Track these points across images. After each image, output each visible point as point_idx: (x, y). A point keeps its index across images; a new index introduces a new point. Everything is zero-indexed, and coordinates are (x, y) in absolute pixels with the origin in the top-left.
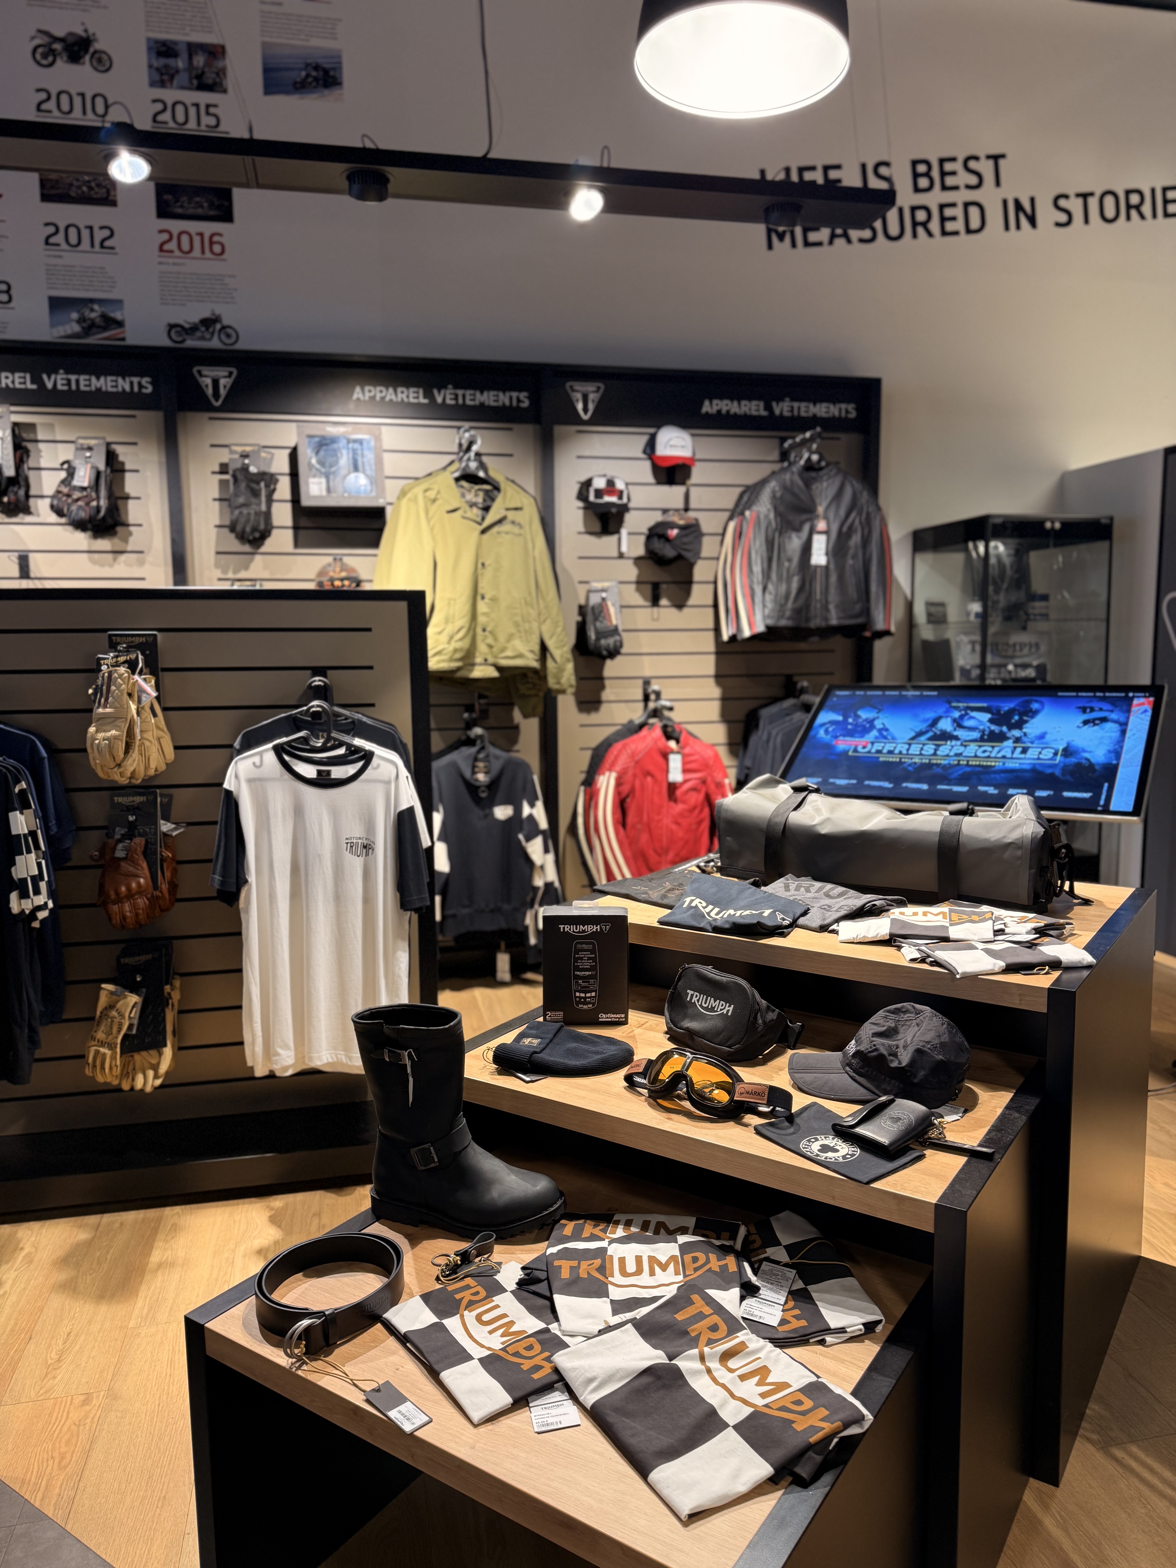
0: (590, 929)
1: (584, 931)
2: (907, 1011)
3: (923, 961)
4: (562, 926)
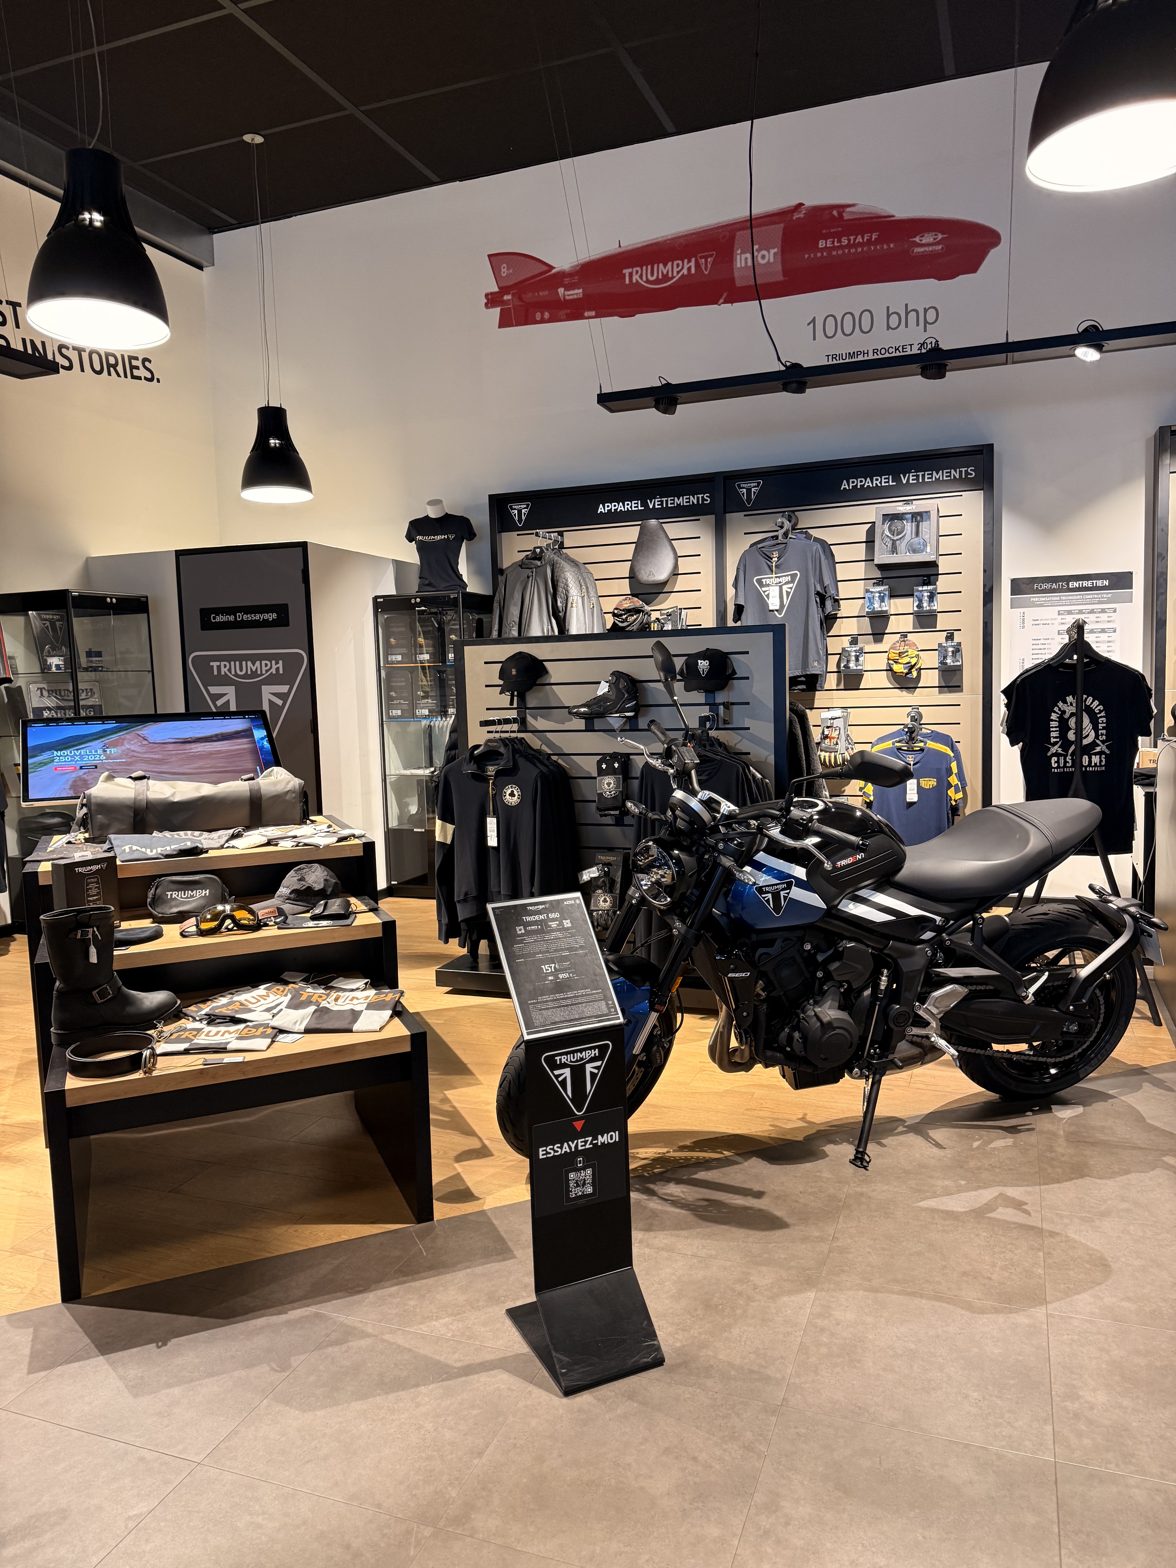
0: (95, 868)
1: (91, 870)
2: (304, 869)
3: (297, 846)
4: (77, 869)
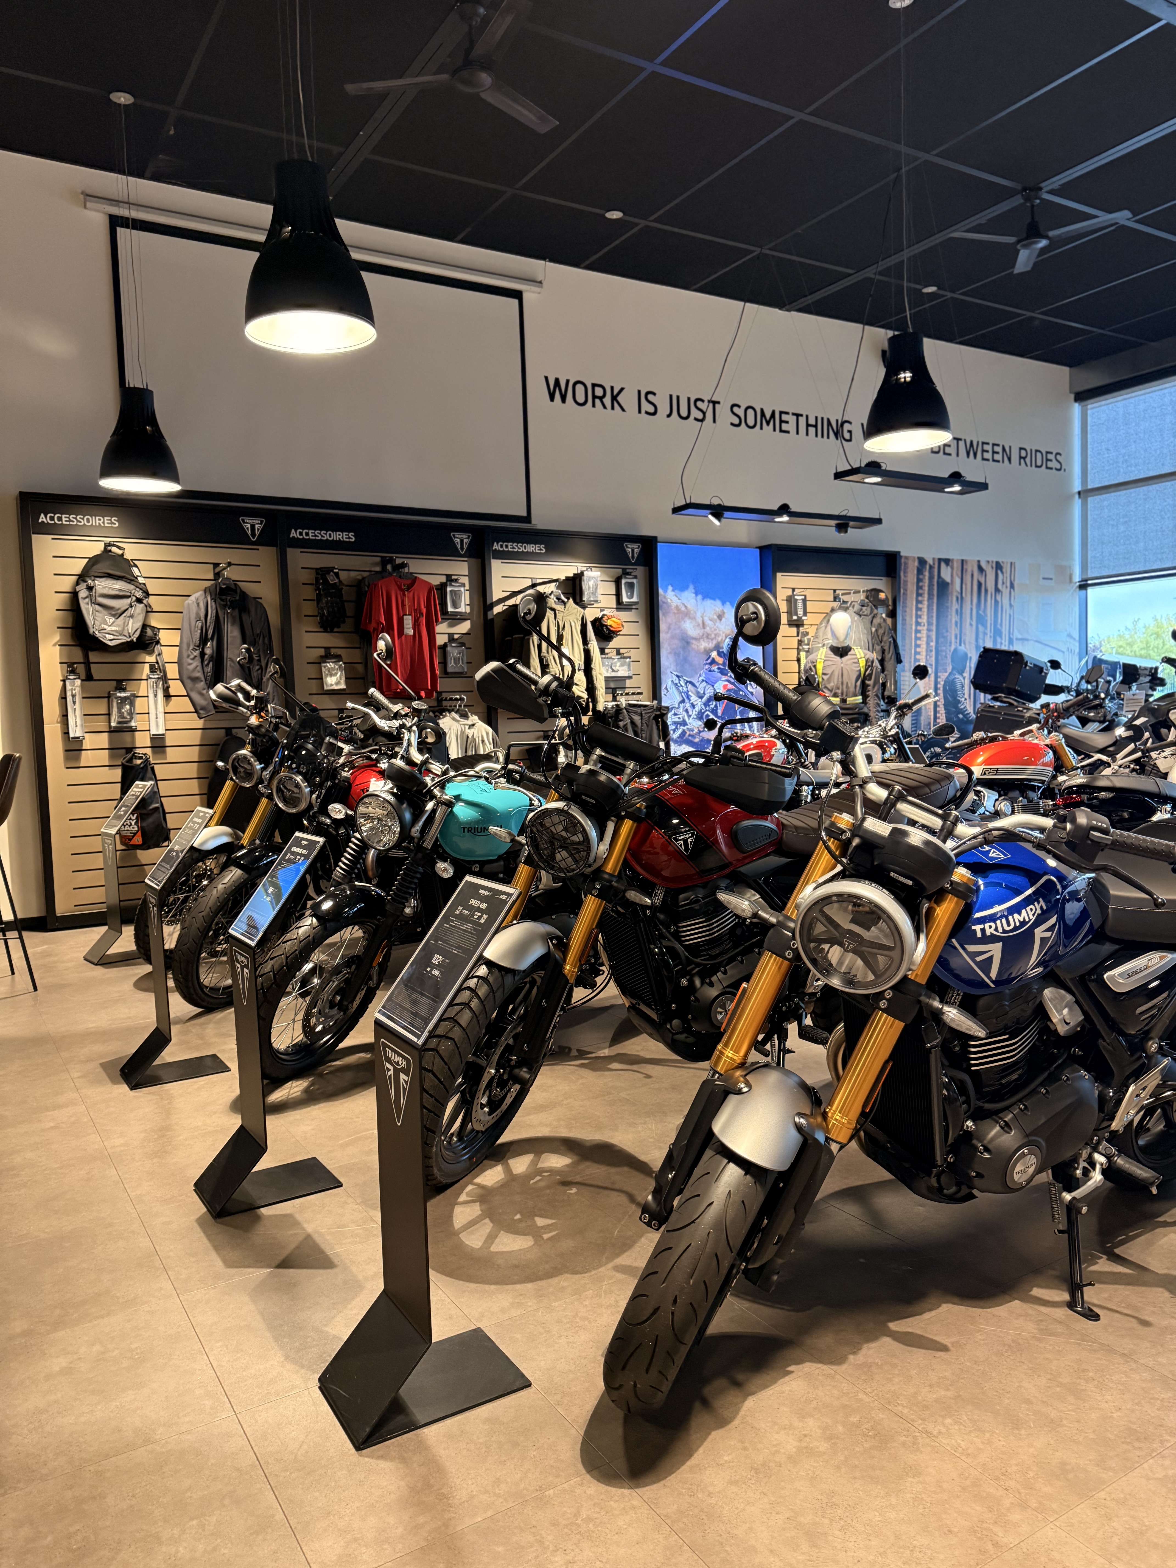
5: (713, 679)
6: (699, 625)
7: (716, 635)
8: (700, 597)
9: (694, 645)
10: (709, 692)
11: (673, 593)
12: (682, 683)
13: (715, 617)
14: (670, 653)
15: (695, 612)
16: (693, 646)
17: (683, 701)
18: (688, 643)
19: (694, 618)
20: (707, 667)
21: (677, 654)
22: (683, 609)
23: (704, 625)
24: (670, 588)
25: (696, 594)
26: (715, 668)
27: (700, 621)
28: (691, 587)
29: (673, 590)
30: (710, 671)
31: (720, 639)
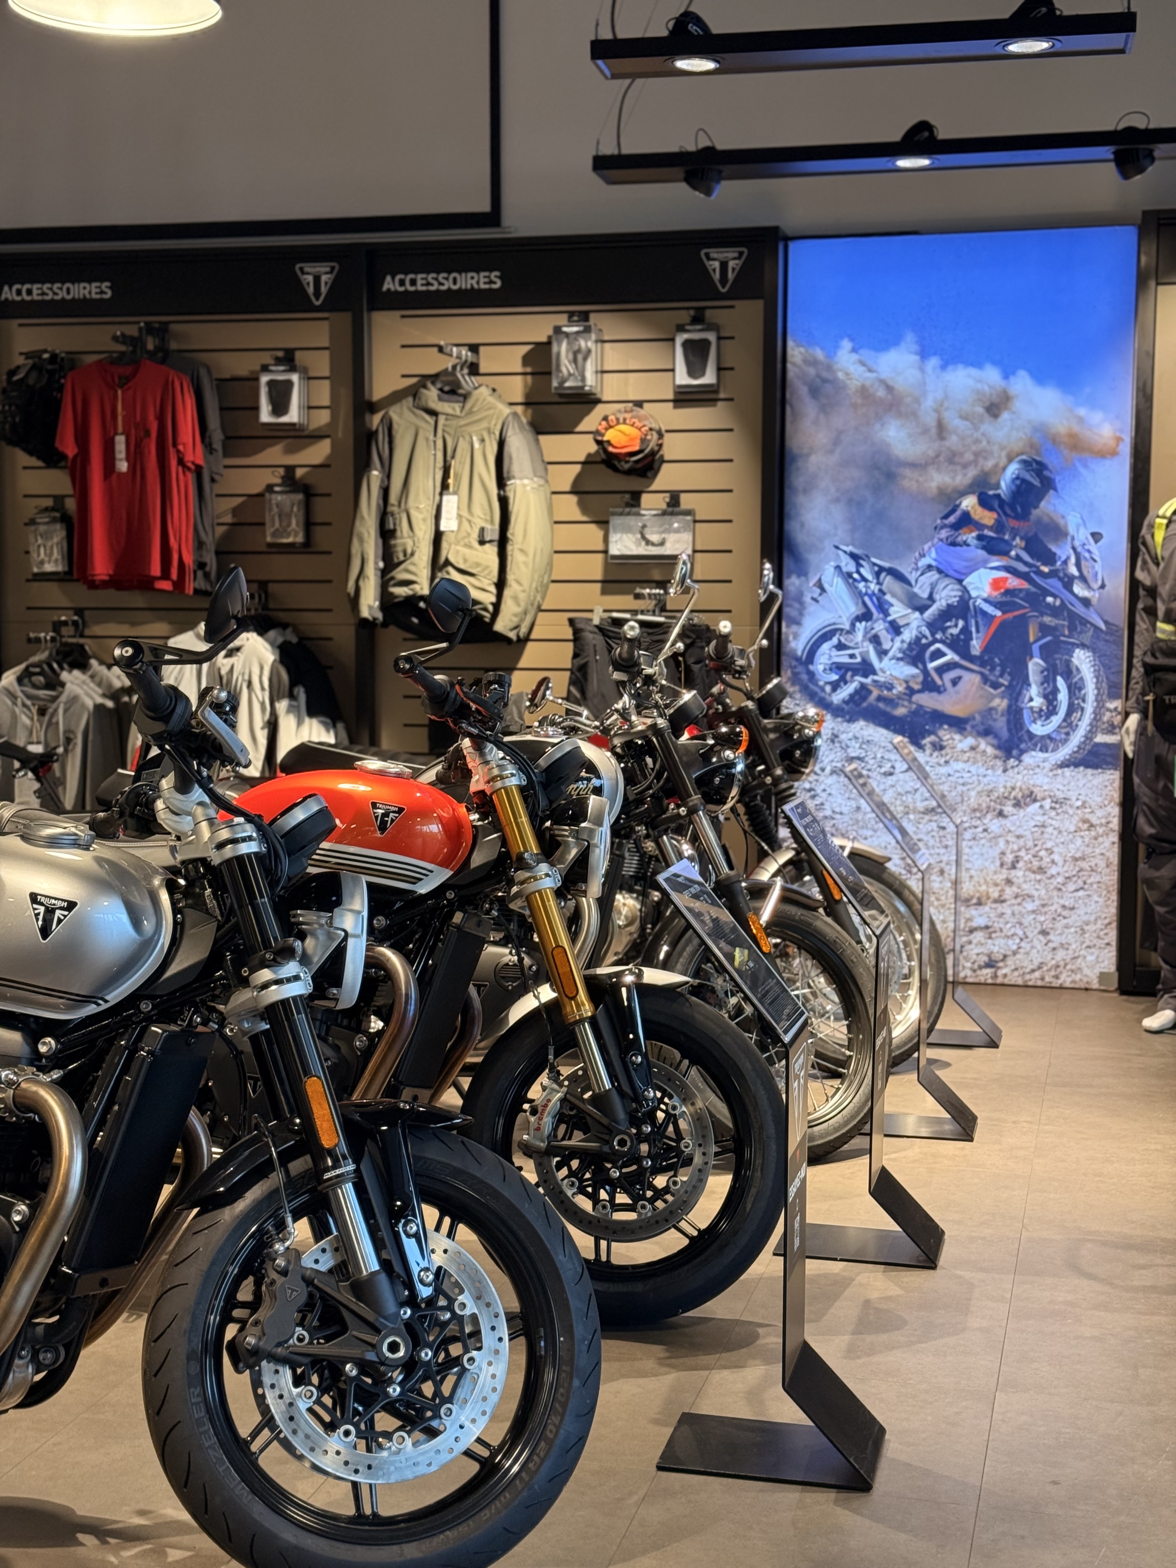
5: (959, 565)
6: (925, 431)
7: (977, 454)
8: (933, 362)
9: (910, 481)
10: (947, 595)
11: (855, 357)
12: (866, 572)
13: (980, 410)
14: (837, 500)
15: (917, 401)
16: (906, 483)
17: (866, 616)
18: (891, 476)
19: (914, 415)
20: (944, 534)
21: (853, 502)
22: (881, 393)
23: (941, 429)
24: (846, 345)
25: (924, 354)
26: (970, 537)
27: (930, 420)
28: (910, 338)
29: (854, 350)
30: (954, 544)
31: (989, 464)
